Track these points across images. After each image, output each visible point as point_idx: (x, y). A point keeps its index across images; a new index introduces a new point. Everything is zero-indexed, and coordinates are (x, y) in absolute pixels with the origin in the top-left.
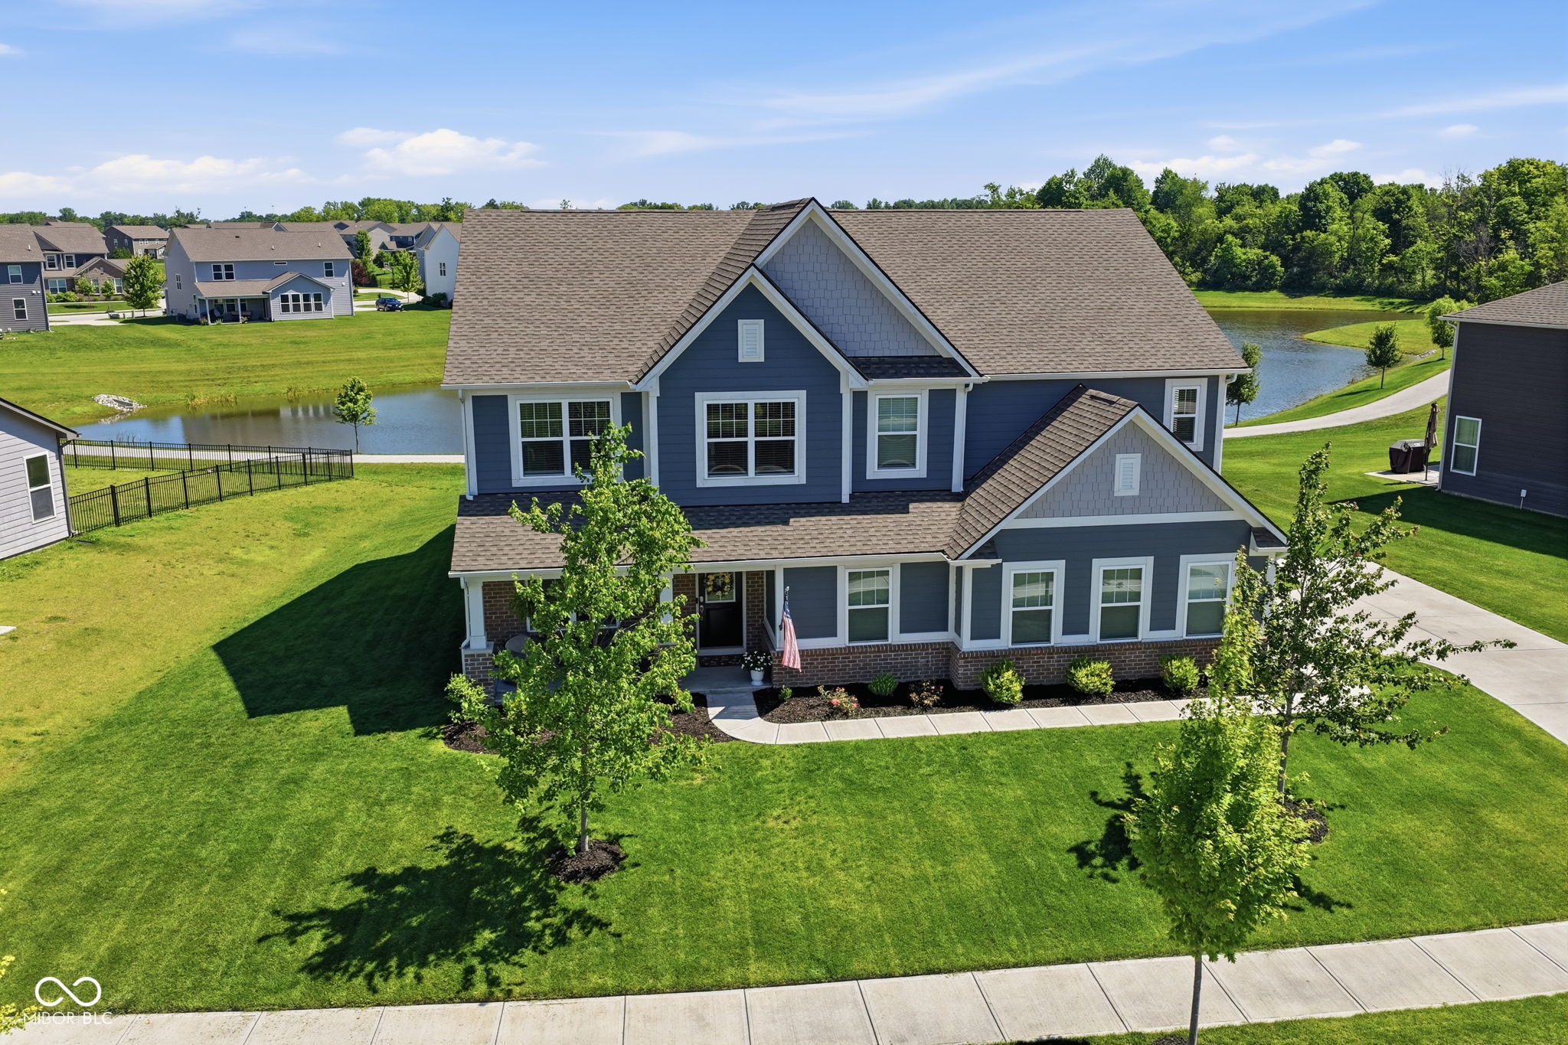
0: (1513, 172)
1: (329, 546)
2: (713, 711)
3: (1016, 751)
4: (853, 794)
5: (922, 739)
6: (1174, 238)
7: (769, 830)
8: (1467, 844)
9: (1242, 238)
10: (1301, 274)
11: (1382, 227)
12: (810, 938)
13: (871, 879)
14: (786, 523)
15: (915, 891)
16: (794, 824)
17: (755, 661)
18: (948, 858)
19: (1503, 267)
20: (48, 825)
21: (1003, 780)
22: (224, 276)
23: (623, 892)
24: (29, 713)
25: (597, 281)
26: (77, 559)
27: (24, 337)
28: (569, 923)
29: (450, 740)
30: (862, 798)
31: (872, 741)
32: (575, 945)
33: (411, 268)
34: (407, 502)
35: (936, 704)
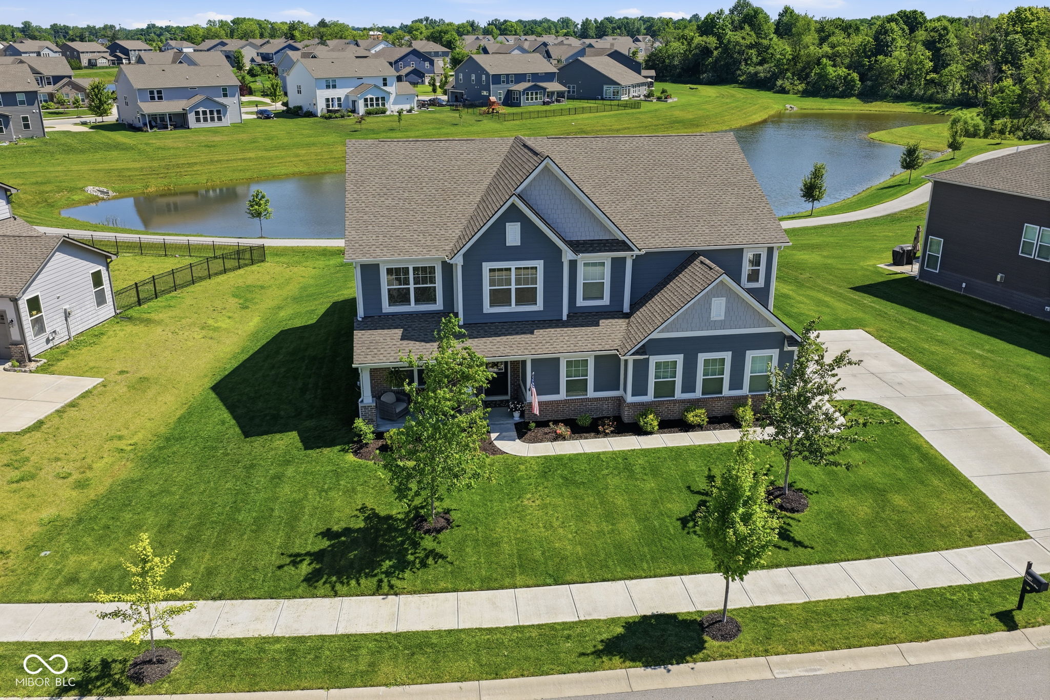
0: (1019, 18)
1: (261, 315)
2: (494, 436)
3: (653, 461)
4: (567, 486)
5: (604, 453)
6: (788, 60)
7: (525, 506)
8: (877, 513)
9: (834, 60)
10: (872, 87)
11: (928, 54)
12: (546, 563)
13: (576, 532)
14: (532, 333)
15: (598, 539)
16: (538, 502)
17: (516, 408)
18: (615, 521)
19: (1002, 90)
20: (156, 501)
21: (645, 477)
22: (156, 98)
23: (453, 539)
24: (124, 432)
25: (425, 189)
26: (123, 330)
27: (31, 142)
28: (427, 557)
29: (356, 453)
30: (572, 487)
31: (577, 454)
32: (431, 567)
33: (277, 86)
34: (301, 280)
35: (612, 432)
